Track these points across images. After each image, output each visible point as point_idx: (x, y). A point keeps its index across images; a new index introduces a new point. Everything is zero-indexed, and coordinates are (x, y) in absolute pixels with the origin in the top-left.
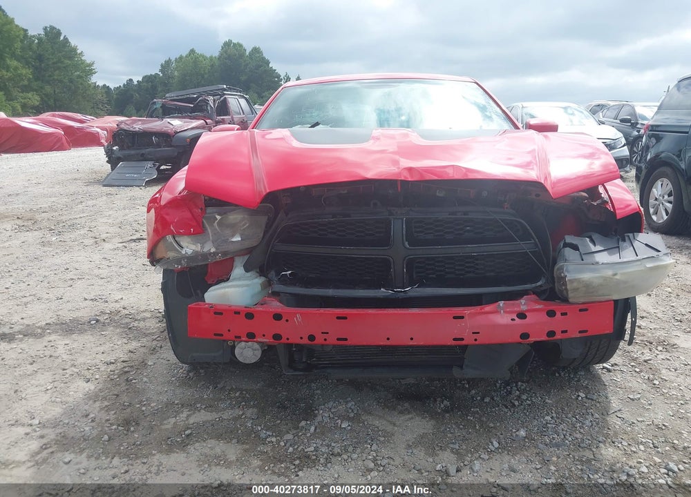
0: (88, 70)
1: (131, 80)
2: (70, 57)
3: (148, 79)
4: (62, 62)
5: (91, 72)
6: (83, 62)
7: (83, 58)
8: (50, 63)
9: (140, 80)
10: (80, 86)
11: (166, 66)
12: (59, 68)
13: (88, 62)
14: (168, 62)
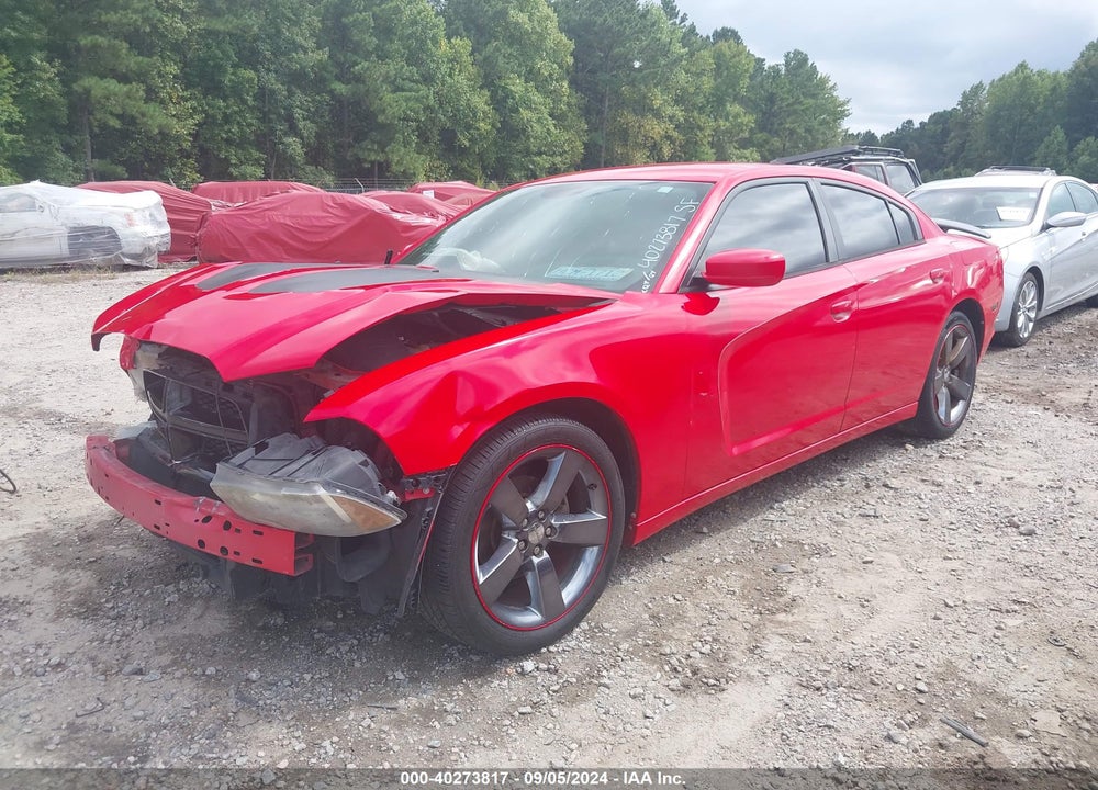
0: (838, 113)
1: (910, 122)
2: (814, 95)
3: (939, 119)
4: (800, 103)
5: (843, 115)
6: (834, 99)
7: (835, 94)
8: (784, 104)
9: (926, 121)
10: (820, 137)
11: (970, 97)
12: (795, 112)
13: (841, 99)
14: (977, 89)
